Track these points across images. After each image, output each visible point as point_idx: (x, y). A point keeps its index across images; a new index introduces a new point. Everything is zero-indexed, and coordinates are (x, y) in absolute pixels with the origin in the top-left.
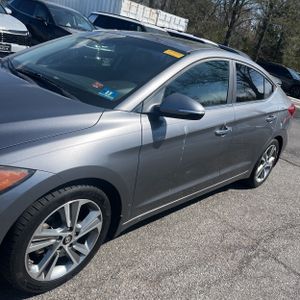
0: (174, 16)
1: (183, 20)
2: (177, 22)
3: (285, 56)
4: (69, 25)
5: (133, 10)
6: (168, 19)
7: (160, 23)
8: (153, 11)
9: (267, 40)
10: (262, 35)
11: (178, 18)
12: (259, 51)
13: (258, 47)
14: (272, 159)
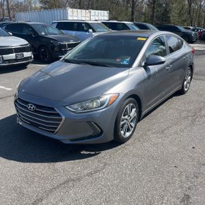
0: (100, 11)
1: (106, 12)
2: (102, 14)
3: (171, 18)
4: (43, 33)
5: (75, 14)
6: (97, 14)
7: (93, 18)
8: (87, 11)
9: (158, 11)
10: (154, 8)
11: (102, 12)
12: (155, 19)
13: (153, 16)
14: (189, 77)
